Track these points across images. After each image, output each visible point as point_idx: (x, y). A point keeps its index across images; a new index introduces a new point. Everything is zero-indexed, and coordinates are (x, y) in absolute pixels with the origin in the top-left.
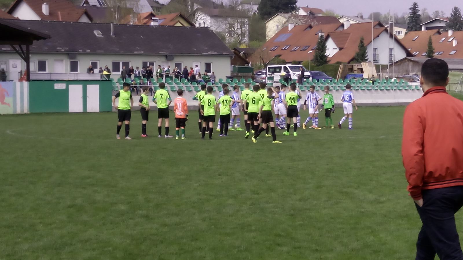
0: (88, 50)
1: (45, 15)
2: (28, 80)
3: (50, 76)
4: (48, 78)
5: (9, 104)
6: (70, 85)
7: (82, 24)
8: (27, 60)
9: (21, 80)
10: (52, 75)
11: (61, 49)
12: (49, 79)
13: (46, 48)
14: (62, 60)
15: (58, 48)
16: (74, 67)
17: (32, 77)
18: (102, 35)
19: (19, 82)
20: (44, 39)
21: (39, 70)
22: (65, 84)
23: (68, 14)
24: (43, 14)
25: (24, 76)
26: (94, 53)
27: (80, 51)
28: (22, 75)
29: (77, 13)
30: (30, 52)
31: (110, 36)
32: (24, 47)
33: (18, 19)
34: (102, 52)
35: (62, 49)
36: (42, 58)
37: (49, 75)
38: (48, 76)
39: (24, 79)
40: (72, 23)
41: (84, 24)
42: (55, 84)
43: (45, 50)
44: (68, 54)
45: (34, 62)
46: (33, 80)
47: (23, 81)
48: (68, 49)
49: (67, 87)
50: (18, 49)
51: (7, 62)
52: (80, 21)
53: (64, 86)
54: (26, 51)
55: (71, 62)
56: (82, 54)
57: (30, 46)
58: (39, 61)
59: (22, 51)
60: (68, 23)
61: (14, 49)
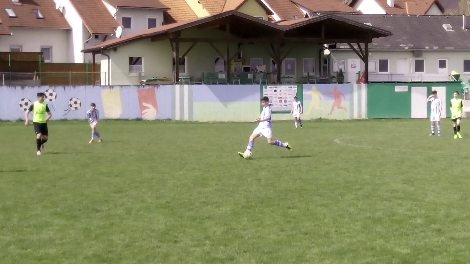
0: (436, 47)
1: (390, 7)
2: (367, 81)
3: (391, 77)
4: (388, 80)
5: (345, 109)
6: (412, 88)
7: (430, 17)
8: (365, 59)
9: (358, 82)
10: (393, 76)
11: (405, 46)
12: (390, 80)
13: (388, 46)
14: (406, 59)
15: (401, 45)
16: (419, 66)
17: (371, 78)
18: (452, 29)
19: (357, 84)
20: (385, 35)
21: (380, 70)
22: (407, 86)
23: (416, 5)
24: (388, 5)
25: (362, 77)
26: (442, 50)
27: (427, 48)
28: (360, 77)
29: (427, 3)
30: (369, 50)
31: (462, 29)
32: (363, 45)
33: (359, 13)
34: (452, 48)
36: (384, 57)
37: (390, 75)
38: (388, 77)
39: (362, 81)
40: (418, 16)
41: (432, 17)
42: (396, 87)
43: (386, 48)
44: (413, 51)
45: (375, 61)
46: (372, 82)
47: (361, 83)
48: (413, 47)
49: (410, 90)
50: (356, 47)
51: (345, 61)
52: (427, 14)
53: (406, 88)
54: (365, 50)
55: (416, 61)
56: (428, 51)
57: (369, 44)
58: (380, 60)
59: (360, 50)
60: (413, 16)
61: (352, 47)
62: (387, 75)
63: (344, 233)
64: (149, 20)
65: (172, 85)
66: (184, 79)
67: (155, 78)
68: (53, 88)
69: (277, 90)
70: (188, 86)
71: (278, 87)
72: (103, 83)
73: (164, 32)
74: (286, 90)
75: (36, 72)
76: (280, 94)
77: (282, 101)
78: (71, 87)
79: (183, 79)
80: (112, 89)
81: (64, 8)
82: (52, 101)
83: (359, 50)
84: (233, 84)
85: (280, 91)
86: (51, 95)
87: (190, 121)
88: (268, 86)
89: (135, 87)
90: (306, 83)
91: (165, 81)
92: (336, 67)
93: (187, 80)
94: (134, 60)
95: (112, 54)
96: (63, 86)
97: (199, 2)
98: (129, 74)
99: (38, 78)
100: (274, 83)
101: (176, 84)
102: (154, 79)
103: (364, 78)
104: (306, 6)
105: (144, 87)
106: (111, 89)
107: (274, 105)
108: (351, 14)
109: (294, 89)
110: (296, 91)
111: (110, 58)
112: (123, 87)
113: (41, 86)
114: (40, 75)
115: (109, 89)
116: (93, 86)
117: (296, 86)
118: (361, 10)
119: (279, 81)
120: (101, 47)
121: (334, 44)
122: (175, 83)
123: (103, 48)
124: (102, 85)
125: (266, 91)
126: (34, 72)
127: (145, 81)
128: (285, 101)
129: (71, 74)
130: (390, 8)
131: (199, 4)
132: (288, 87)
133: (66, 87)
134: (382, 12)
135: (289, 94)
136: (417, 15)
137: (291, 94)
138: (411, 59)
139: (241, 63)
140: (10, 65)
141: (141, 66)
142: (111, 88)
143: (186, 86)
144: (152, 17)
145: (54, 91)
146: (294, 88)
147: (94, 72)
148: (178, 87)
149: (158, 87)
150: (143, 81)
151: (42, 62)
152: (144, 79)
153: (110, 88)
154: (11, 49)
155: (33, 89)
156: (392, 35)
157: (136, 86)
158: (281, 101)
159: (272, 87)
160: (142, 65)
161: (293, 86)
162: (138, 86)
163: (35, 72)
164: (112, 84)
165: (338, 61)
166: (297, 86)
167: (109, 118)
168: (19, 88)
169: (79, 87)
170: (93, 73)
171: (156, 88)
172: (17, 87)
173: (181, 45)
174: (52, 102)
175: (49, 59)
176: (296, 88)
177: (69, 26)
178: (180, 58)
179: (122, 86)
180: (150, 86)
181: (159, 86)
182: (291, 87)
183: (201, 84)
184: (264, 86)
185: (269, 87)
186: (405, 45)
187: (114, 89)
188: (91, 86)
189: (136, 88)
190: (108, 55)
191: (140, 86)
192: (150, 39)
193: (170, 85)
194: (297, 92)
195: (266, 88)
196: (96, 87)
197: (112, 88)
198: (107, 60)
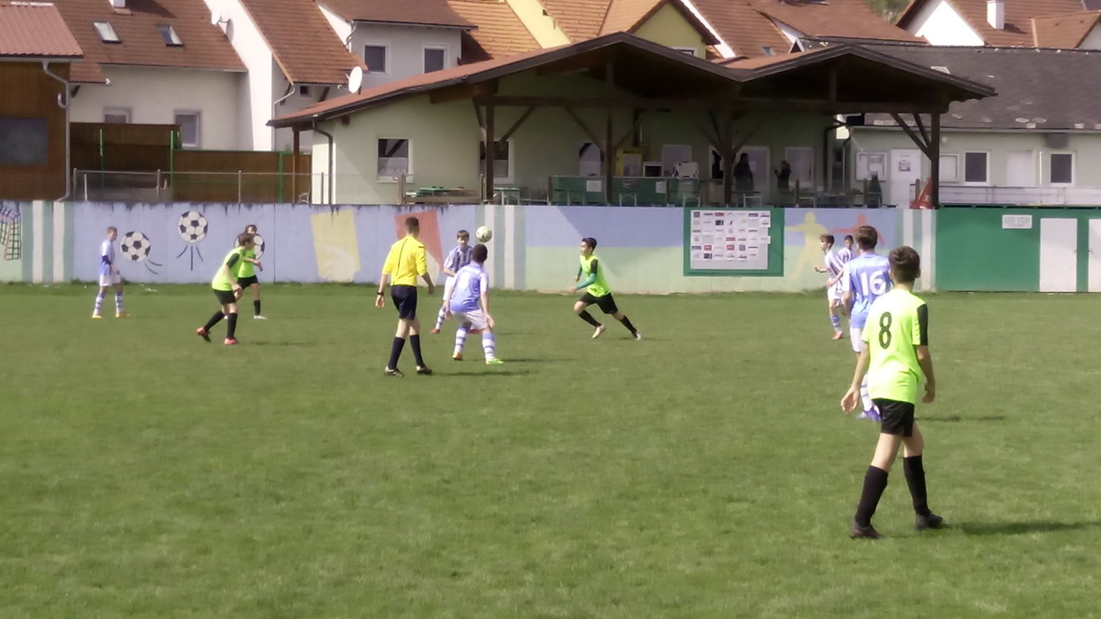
1: (995, 30)
2: (934, 204)
3: (993, 194)
4: (987, 201)
6: (1043, 221)
7: (1087, 53)
8: (932, 152)
9: (915, 205)
10: (997, 191)
11: (1027, 123)
12: (989, 202)
13: (988, 120)
14: (1029, 152)
15: (1017, 120)
16: (1060, 170)
17: (945, 197)
19: (912, 210)
20: (979, 96)
21: (968, 180)
22: (1030, 217)
23: (1057, 25)
24: (990, 26)
25: (923, 193)
27: (1079, 126)
28: (919, 194)
29: (1082, 22)
30: (941, 129)
32: (926, 119)
33: (922, 44)
35: (1031, 122)
36: (976, 147)
37: (990, 190)
38: (987, 194)
39: (924, 203)
40: (1059, 51)
41: (1092, 53)
42: (1005, 217)
43: (983, 125)
44: (1046, 135)
45: (956, 157)
46: (947, 206)
47: (921, 207)
48: (1045, 123)
49: (1036, 225)
50: (911, 123)
51: (885, 156)
52: (1084, 46)
53: (1029, 221)
54: (932, 129)
55: (1054, 158)
56: (1083, 135)
57: (942, 115)
58: (967, 154)
59: (920, 128)
60: (1048, 51)
61: (902, 123)
62: (983, 191)
63: (855, 562)
64: (429, 53)
65: (478, 206)
66: (504, 191)
67: (438, 189)
68: (200, 208)
69: (723, 221)
70: (516, 210)
71: (725, 215)
72: (316, 200)
73: (461, 81)
74: (744, 221)
75: (161, 171)
76: (731, 231)
77: (733, 246)
78: (242, 206)
79: (503, 193)
80: (338, 214)
81: (229, 22)
82: (198, 238)
83: (918, 129)
84: (621, 204)
85: (731, 223)
86: (195, 224)
87: (518, 291)
88: (702, 212)
89: (391, 207)
90: (792, 206)
91: (461, 197)
92: (863, 169)
93: (513, 195)
94: (389, 148)
95: (338, 131)
96: (222, 204)
97: (545, 13)
98: (377, 179)
99: (166, 183)
100: (717, 205)
101: (486, 203)
102: (435, 191)
103: (928, 196)
104: (795, 24)
105: (410, 209)
106: (335, 212)
107: (716, 255)
108: (902, 45)
109: (764, 218)
110: (767, 224)
111: (334, 140)
112: (363, 208)
113: (172, 204)
114: (172, 177)
115: (331, 213)
116: (293, 205)
117: (768, 213)
118: (925, 36)
119: (730, 201)
120: (313, 114)
121: (860, 114)
122: (484, 201)
123: (316, 116)
124: (313, 202)
125: (697, 223)
126: (156, 170)
127: (414, 194)
128: (742, 248)
129: (242, 176)
130: (992, 33)
131: (546, 17)
132: (750, 215)
133: (230, 207)
134: (974, 40)
135: (751, 231)
136: (1056, 50)
137: (756, 231)
138: (1041, 153)
139: (640, 157)
140: (101, 154)
141: (406, 159)
142: (335, 210)
143: (510, 210)
144: (436, 46)
145: (201, 215)
146: (763, 216)
147: (296, 171)
148: (490, 209)
149: (444, 210)
150: (410, 196)
151: (175, 147)
152: (411, 191)
153: (333, 211)
154: (107, 116)
155: (153, 208)
156: (997, 94)
157: (393, 205)
158: (731, 248)
159: (711, 214)
160: (407, 156)
161: (760, 213)
162: (397, 206)
163: (159, 170)
164: (337, 201)
165: (868, 156)
166: (771, 213)
167: (330, 279)
168: (120, 208)
169: (259, 206)
170: (294, 174)
171: (440, 211)
172: (115, 205)
173: (499, 110)
174: (198, 242)
175: (193, 141)
176: (768, 216)
177: (242, 65)
178: (495, 142)
179: (359, 206)
180: (426, 208)
181: (447, 207)
182: (756, 215)
183: (545, 204)
184: (692, 212)
185: (706, 214)
186: (1028, 120)
187: (341, 211)
188: (289, 205)
189: (394, 210)
190: (328, 133)
191: (403, 208)
192: (427, 98)
193: (474, 206)
194: (769, 226)
195: (697, 215)
196: (299, 207)
197: (337, 209)
198: (327, 145)
